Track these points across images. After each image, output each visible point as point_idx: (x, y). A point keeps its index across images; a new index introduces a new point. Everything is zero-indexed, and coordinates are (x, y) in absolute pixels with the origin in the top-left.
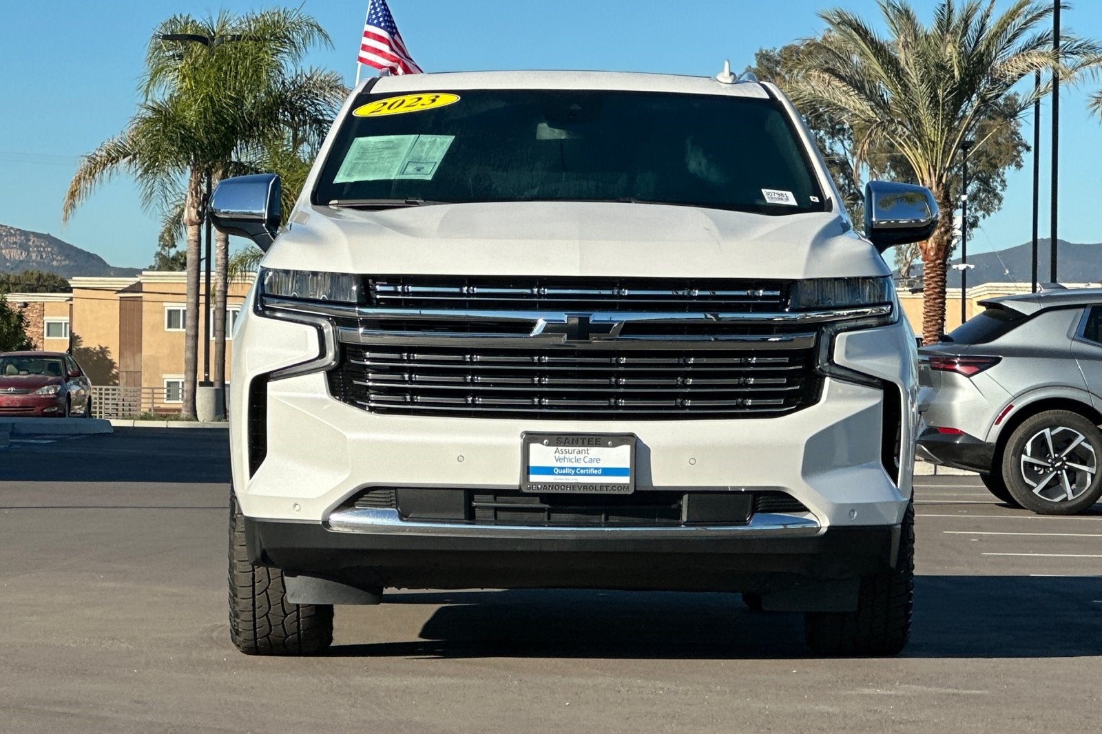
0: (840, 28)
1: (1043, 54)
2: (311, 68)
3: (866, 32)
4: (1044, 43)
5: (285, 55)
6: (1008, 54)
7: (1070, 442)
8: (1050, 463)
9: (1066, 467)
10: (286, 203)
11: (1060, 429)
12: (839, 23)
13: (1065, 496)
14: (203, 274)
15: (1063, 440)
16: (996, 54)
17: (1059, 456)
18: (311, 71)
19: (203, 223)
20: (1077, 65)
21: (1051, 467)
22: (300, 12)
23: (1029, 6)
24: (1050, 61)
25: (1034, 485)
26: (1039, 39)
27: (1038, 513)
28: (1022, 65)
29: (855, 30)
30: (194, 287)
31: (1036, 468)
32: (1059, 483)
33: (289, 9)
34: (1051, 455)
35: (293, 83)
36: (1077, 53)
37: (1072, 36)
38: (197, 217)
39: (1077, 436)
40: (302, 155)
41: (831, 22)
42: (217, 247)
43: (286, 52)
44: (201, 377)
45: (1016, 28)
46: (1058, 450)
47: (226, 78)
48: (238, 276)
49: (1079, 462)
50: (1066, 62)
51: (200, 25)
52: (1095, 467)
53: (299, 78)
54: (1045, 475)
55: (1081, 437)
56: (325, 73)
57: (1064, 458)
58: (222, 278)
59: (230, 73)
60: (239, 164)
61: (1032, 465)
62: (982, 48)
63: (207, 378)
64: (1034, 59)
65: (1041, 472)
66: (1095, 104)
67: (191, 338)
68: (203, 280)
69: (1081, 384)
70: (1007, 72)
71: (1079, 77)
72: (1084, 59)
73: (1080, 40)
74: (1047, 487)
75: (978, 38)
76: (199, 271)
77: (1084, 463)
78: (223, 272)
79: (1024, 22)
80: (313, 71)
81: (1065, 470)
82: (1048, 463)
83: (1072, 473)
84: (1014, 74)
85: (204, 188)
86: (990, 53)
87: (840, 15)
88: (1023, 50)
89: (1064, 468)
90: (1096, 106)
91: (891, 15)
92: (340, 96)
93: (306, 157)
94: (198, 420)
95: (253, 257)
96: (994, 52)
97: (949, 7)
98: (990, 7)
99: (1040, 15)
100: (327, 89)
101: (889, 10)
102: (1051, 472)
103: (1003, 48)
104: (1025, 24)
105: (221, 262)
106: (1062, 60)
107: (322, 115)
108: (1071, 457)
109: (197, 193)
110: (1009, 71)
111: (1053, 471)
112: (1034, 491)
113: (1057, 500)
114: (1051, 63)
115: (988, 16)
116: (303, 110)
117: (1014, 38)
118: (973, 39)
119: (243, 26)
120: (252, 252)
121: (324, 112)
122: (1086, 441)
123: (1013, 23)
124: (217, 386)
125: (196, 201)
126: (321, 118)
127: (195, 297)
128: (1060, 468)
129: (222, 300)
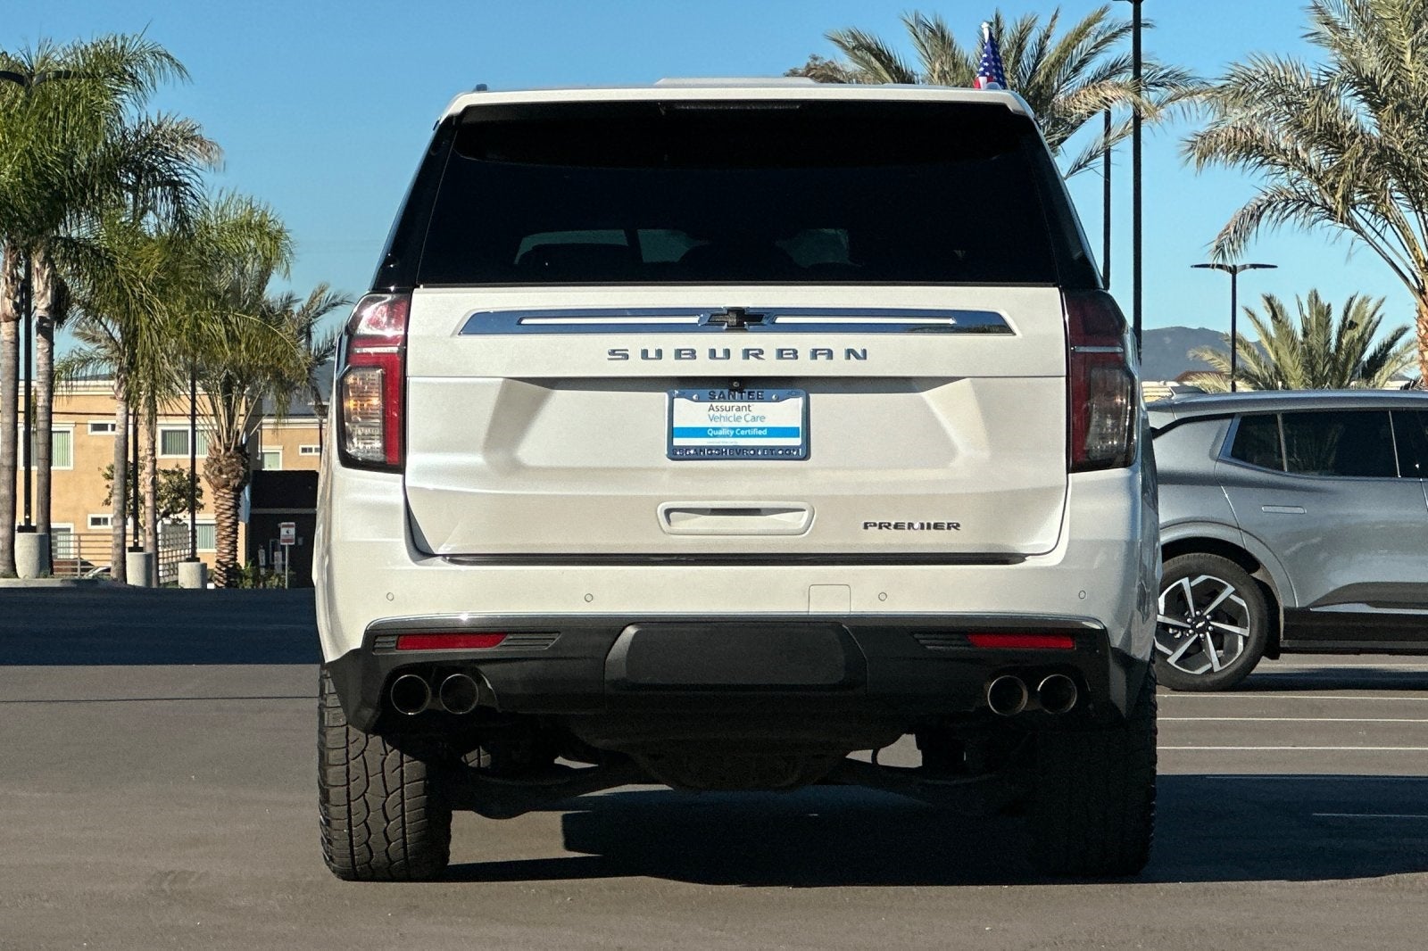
0: (856, 54)
1: (1119, 86)
2: (159, 114)
3: (890, 59)
4: (1120, 71)
5: (124, 96)
6: (1073, 86)
7: (1215, 595)
8: (1189, 624)
9: (1210, 628)
10: (133, 291)
11: (1202, 578)
12: (854, 48)
13: (1209, 666)
14: (22, 384)
15: (1207, 593)
16: (1059, 87)
17: (1202, 614)
18: (159, 118)
19: (20, 318)
20: (1163, 101)
21: (1192, 628)
22: (142, 39)
23: (1101, 24)
24: (1130, 94)
25: (1169, 652)
26: (1112, 67)
27: (1175, 690)
28: (1093, 100)
29: (875, 56)
30: (10, 402)
31: (1171, 631)
32: (1201, 650)
33: (128, 36)
34: (1190, 613)
35: (137, 133)
36: (1163, 85)
37: (1154, 62)
38: (14, 311)
39: (1224, 587)
40: (146, 227)
41: (844, 46)
42: (38, 349)
43: (126, 92)
44: (20, 520)
45: (1083, 55)
46: (1200, 605)
47: (52, 128)
48: (62, 387)
49: (1227, 621)
50: (1151, 96)
51: (13, 59)
52: (1248, 628)
53: (143, 127)
54: (1183, 639)
55: (1230, 589)
56: (178, 120)
57: (1208, 617)
58: (46, 389)
59: (58, 123)
60: (69, 242)
61: (1165, 626)
62: (1040, 79)
63: (28, 521)
64: (1109, 92)
65: (1178, 636)
66: (1189, 150)
67: (6, 469)
68: (22, 392)
69: (1229, 519)
70: (1073, 109)
71: (1166, 116)
72: (1172, 92)
73: (1167, 68)
74: (1186, 655)
75: (1035, 66)
76: (17, 380)
77: (1233, 622)
78: (48, 382)
79: (1094, 44)
80: (162, 117)
81: (1210, 632)
82: (1187, 623)
83: (1218, 636)
84: (1082, 111)
85: (21, 272)
86: (1050, 86)
87: (855, 38)
88: (1093, 81)
89: (1208, 630)
90: (1191, 153)
91: (921, 37)
92: (197, 150)
93: (151, 231)
94: (17, 576)
95: (81, 361)
96: (1056, 84)
97: (998, 25)
98: (1051, 26)
99: (1115, 35)
100: (181, 141)
101: (918, 30)
102: (1191, 635)
103: (1068, 79)
104: (1095, 47)
105: (43, 369)
106: (1144, 94)
107: (177, 175)
108: (1216, 615)
109: (12, 278)
110: (1075, 108)
111: (1194, 634)
112: (1169, 660)
113: (1199, 672)
114: (1131, 97)
115: (1047, 37)
116: (153, 169)
117: (1082, 66)
118: (1030, 68)
119: (68, 60)
120: (80, 356)
121: (180, 171)
122: (1236, 593)
123: (1080, 44)
124: (40, 532)
125: (12, 290)
126: (176, 179)
127: (12, 415)
128: (1203, 630)
129: (46, 418)
